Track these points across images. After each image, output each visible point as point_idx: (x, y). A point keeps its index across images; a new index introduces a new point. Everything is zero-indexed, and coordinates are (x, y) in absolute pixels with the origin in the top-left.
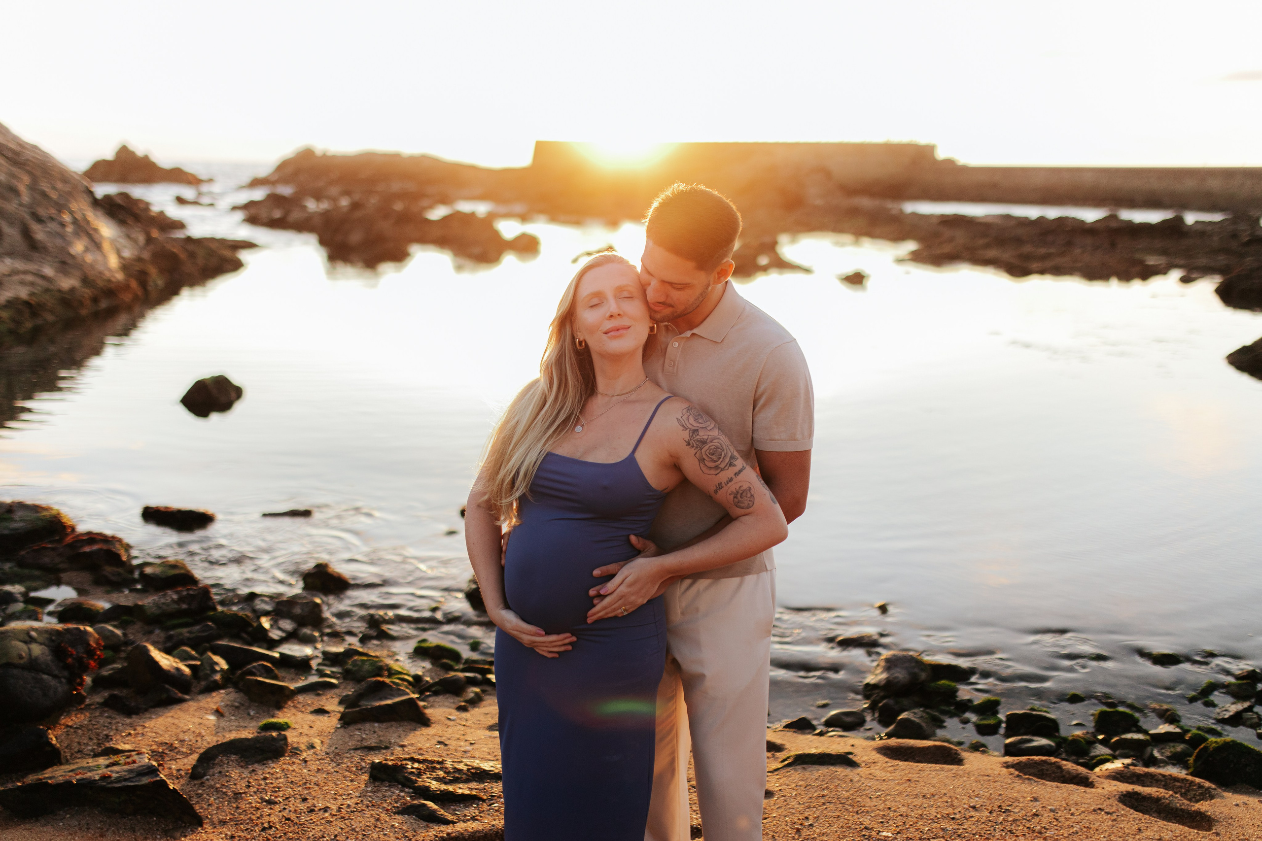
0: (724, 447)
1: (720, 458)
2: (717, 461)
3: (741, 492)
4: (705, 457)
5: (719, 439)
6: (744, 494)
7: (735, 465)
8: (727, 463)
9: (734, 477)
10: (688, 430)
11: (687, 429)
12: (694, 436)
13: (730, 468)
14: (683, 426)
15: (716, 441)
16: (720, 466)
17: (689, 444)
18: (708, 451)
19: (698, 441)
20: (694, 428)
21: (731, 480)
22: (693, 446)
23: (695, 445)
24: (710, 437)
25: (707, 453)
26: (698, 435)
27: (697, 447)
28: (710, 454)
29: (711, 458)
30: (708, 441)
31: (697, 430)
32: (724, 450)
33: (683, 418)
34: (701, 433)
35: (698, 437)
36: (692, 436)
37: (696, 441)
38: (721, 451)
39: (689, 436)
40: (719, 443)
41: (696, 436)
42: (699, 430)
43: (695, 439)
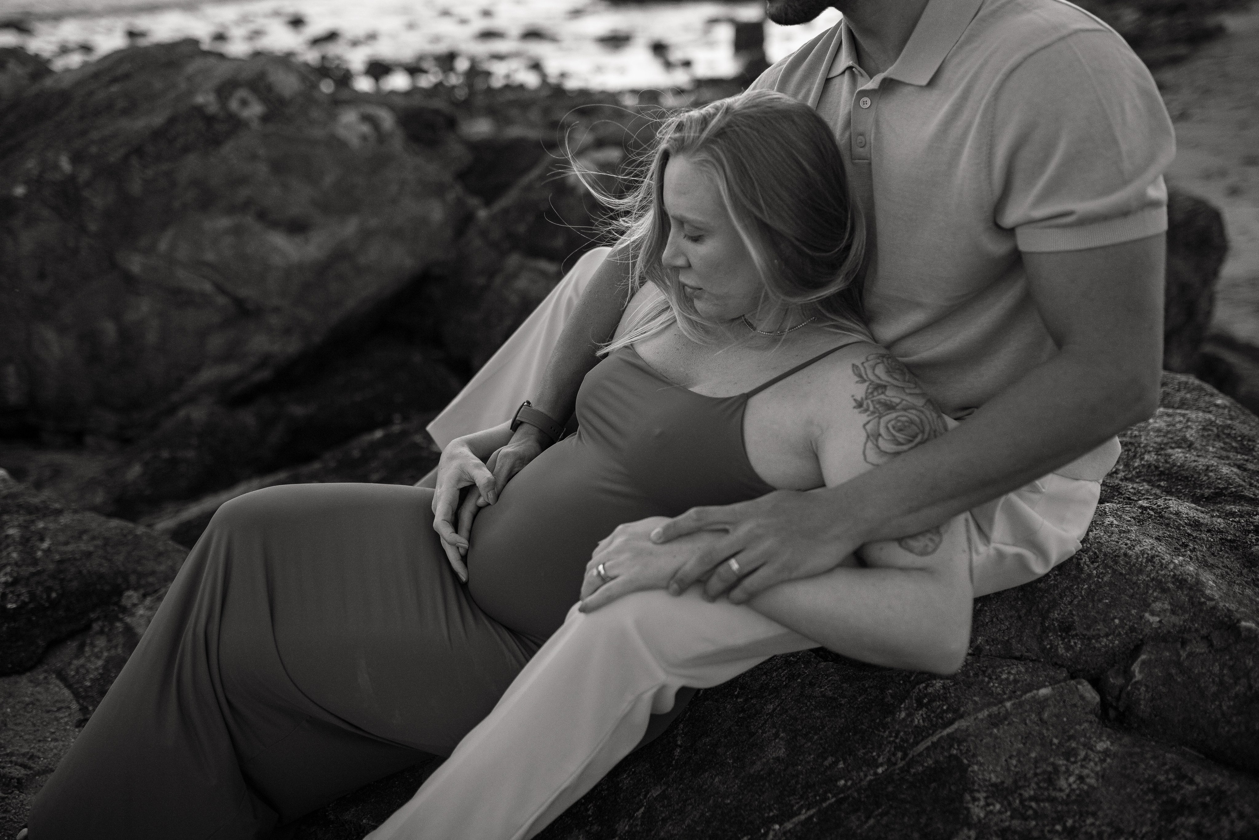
1: (911, 441)
2: (902, 444)
4: (882, 431)
5: (922, 412)
10: (867, 384)
11: (864, 381)
12: (874, 395)
14: (860, 376)
15: (914, 412)
17: (859, 405)
18: (893, 422)
19: (878, 403)
20: (879, 382)
22: (867, 410)
23: (871, 408)
24: (904, 402)
25: (890, 426)
26: (883, 393)
27: (873, 413)
28: (894, 427)
29: (893, 436)
30: (898, 407)
31: (884, 386)
33: (866, 365)
34: (890, 392)
35: (882, 397)
36: (872, 393)
37: (875, 403)
38: (918, 431)
39: (866, 393)
40: (918, 417)
41: (879, 394)
42: (888, 388)
43: (875, 398)
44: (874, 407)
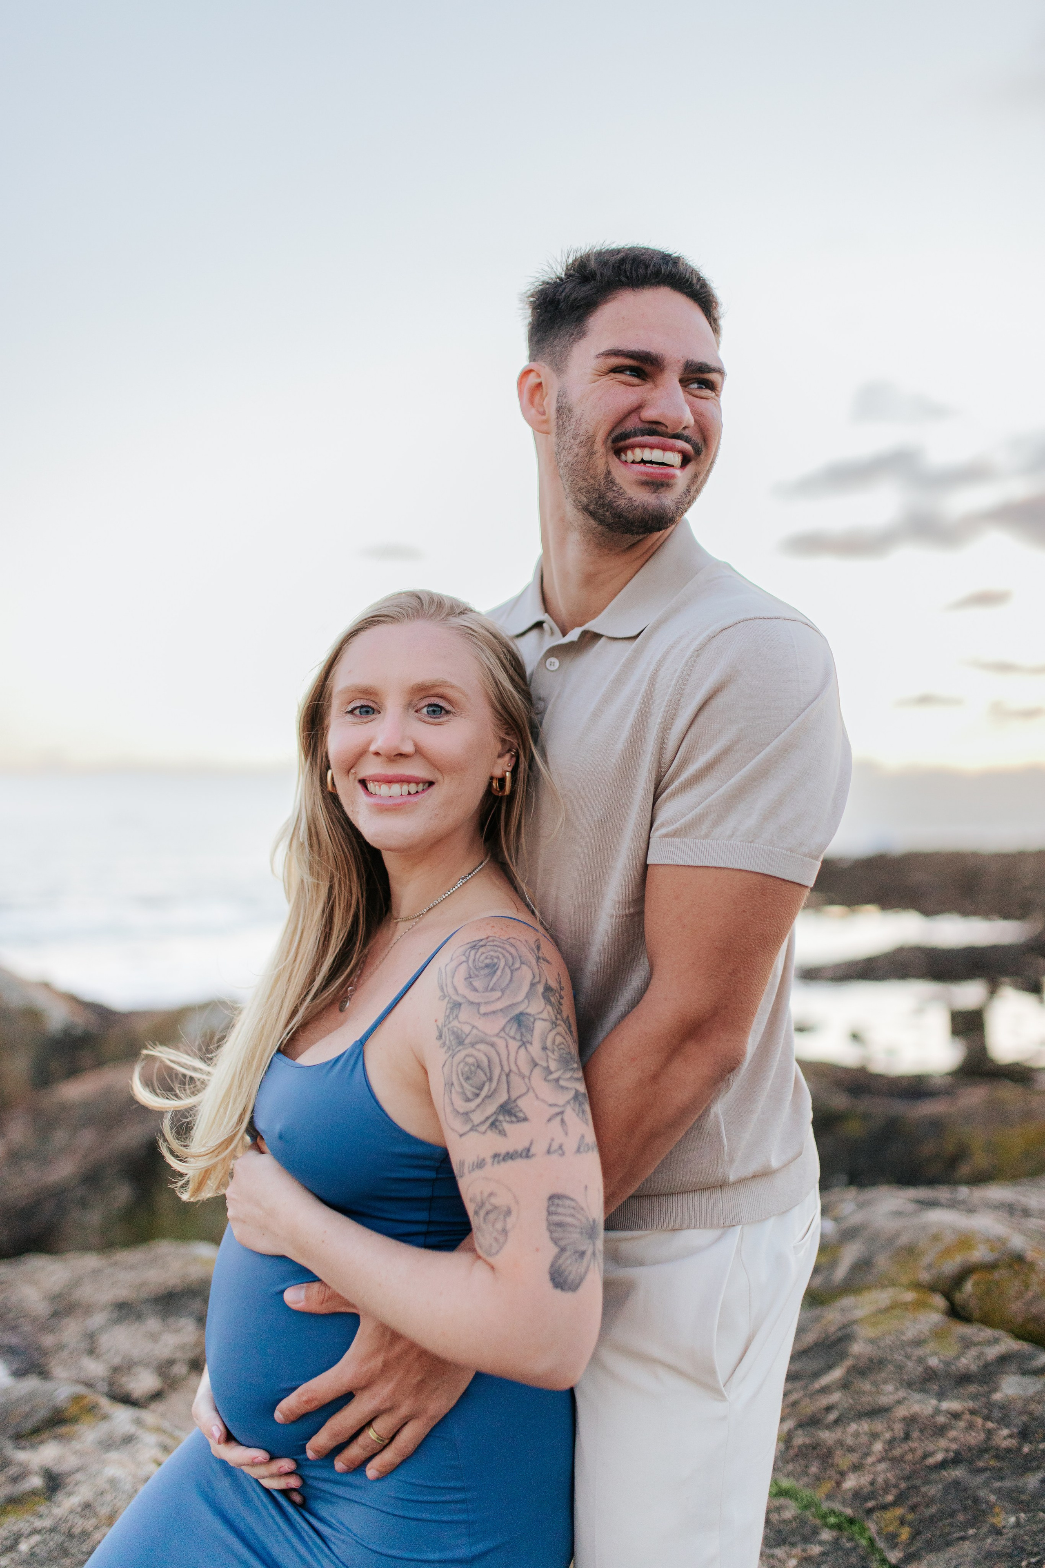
0: (497, 1072)
1: (477, 1095)
2: (471, 1099)
3: (488, 1207)
4: (454, 1078)
6: (492, 1216)
7: (503, 1133)
8: (487, 1118)
9: (489, 1160)
10: (446, 1001)
11: (442, 997)
12: (451, 1019)
13: (489, 1133)
14: (442, 989)
15: (483, 1046)
16: (472, 1116)
17: (440, 1034)
18: (462, 1065)
19: (453, 1033)
20: (456, 998)
21: (480, 1164)
22: (444, 1044)
23: (447, 1042)
24: (476, 1031)
25: (459, 1070)
26: (457, 1016)
27: (448, 1048)
28: (462, 1074)
29: (462, 1087)
30: (467, 1041)
31: (460, 1004)
32: (490, 1079)
34: (465, 1014)
35: (457, 1022)
36: (449, 1016)
37: (450, 1033)
38: (484, 1078)
39: (445, 1016)
40: (486, 1055)
41: (454, 1019)
42: (462, 1006)
43: (450, 1025)
44: (450, 1040)
